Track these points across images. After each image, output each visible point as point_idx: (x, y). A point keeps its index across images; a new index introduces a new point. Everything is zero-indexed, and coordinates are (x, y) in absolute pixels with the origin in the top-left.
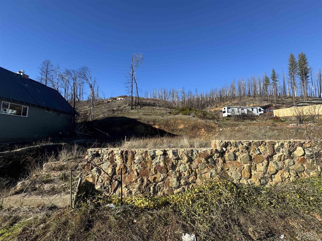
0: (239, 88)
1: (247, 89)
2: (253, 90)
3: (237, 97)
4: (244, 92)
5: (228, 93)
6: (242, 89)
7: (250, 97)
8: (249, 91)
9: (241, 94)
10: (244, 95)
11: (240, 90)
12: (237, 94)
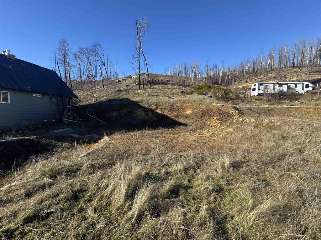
0: (280, 56)
1: (291, 57)
2: (299, 58)
3: (275, 69)
4: (286, 62)
5: (263, 64)
6: (283, 58)
7: (293, 68)
8: (294, 60)
9: (281, 65)
10: (285, 66)
11: (280, 61)
12: (275, 65)
